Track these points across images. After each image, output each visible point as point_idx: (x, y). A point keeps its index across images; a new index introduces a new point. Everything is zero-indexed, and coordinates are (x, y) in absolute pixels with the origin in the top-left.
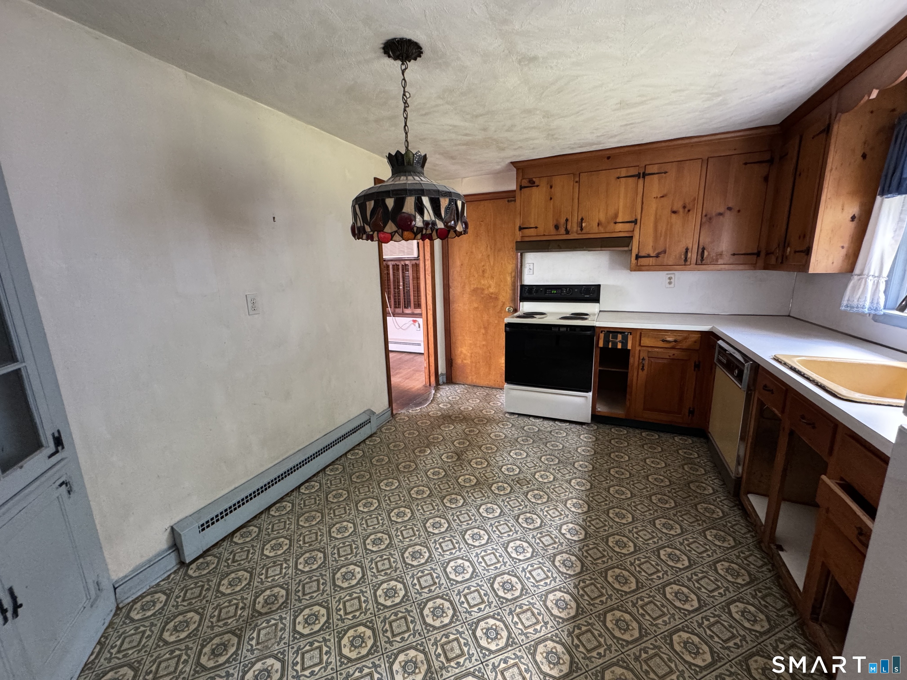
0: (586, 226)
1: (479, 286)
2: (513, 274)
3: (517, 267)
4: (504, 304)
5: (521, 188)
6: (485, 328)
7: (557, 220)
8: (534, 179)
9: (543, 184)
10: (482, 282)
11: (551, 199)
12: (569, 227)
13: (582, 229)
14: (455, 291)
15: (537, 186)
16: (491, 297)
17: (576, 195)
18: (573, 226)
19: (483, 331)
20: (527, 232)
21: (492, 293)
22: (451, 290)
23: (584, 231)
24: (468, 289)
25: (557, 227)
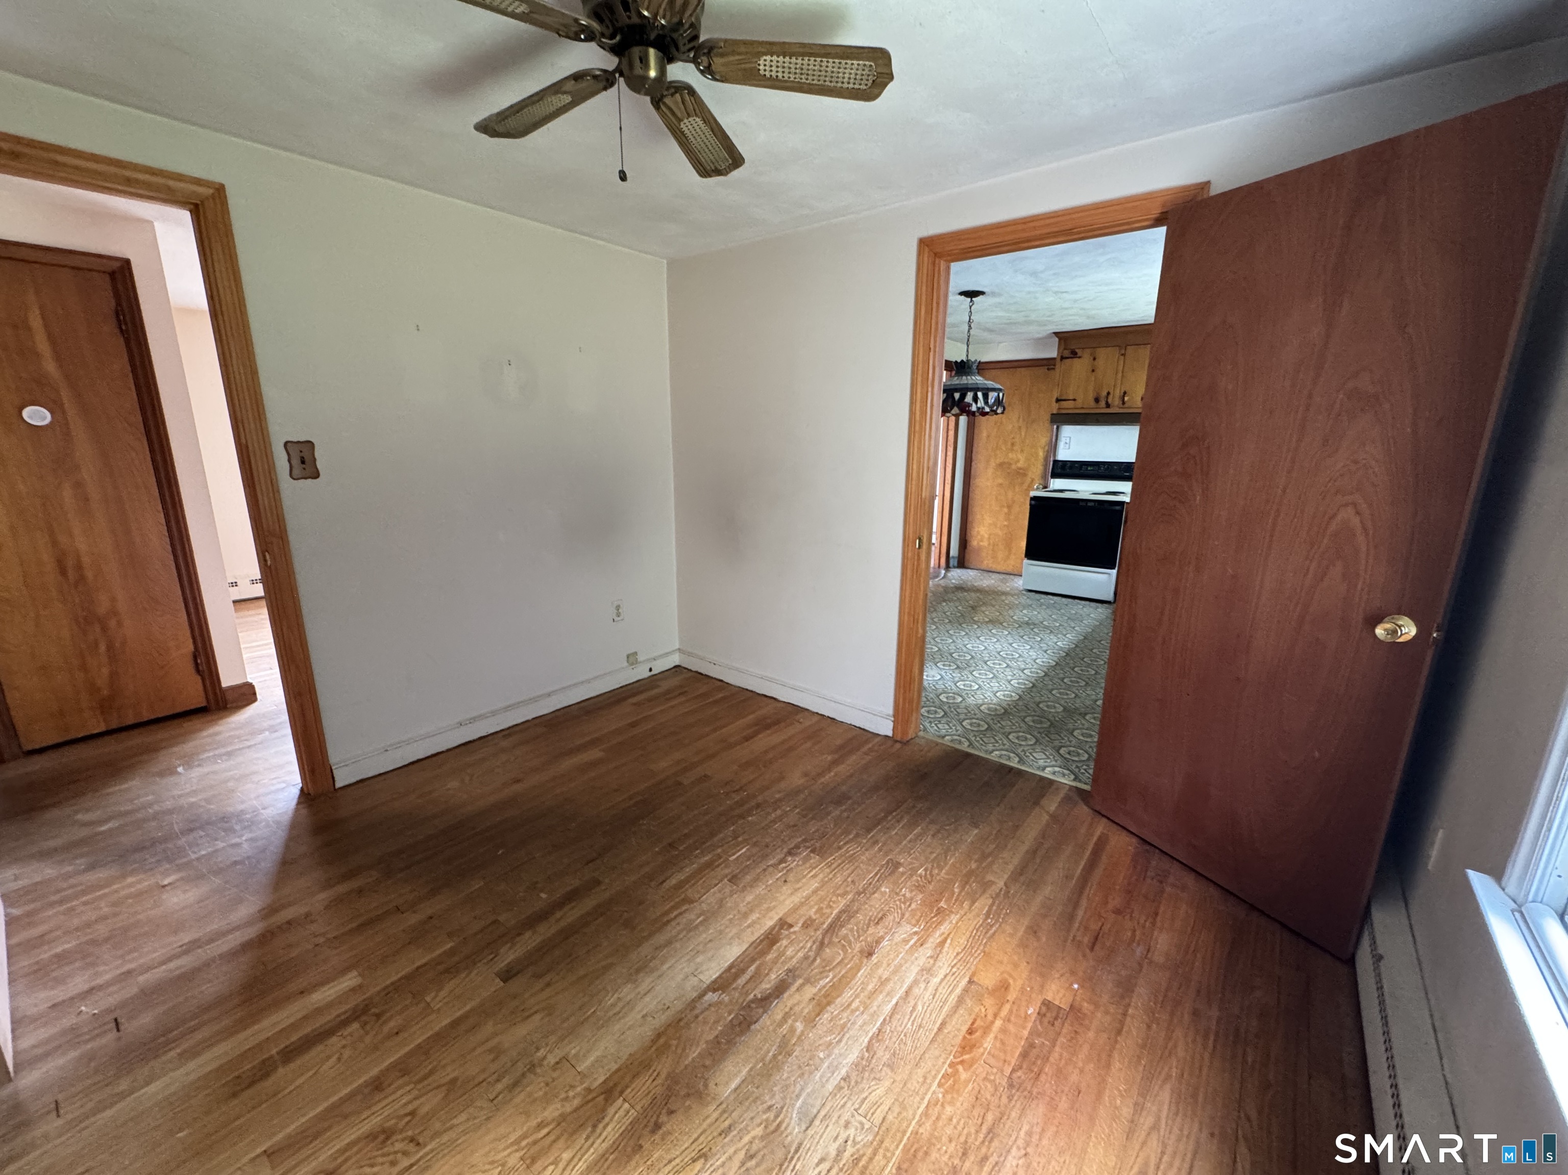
0: (1129, 400)
1: (1006, 460)
2: (1047, 448)
3: (1051, 440)
4: (1033, 480)
5: (1062, 358)
6: (1009, 507)
7: (1098, 393)
8: (1077, 350)
9: (1086, 356)
10: (1010, 455)
11: (1093, 371)
12: (1110, 401)
13: (1124, 403)
14: (979, 465)
15: (1080, 357)
16: (1018, 473)
17: (1121, 368)
18: (1115, 401)
19: (1006, 510)
20: (1064, 404)
21: (1020, 469)
22: (973, 463)
23: (1126, 405)
24: (993, 464)
25: (1097, 400)
